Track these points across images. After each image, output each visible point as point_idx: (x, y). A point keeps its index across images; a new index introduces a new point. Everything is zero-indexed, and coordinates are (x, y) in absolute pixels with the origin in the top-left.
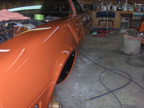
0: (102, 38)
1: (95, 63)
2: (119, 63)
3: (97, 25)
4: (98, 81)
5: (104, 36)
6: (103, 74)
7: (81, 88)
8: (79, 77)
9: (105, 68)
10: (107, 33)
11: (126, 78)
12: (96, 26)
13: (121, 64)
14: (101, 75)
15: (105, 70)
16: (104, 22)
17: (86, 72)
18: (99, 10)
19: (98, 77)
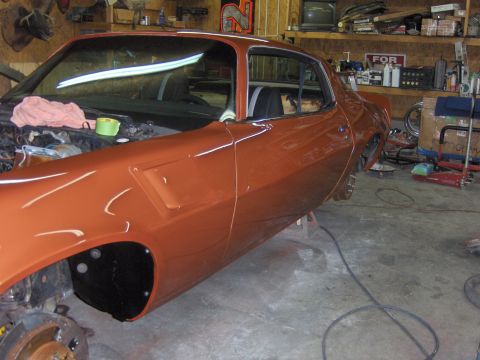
0: (444, 188)
1: (352, 275)
2: (437, 288)
3: (434, 140)
4: (319, 337)
5: (453, 183)
6: (353, 317)
7: (251, 347)
8: (269, 311)
9: (372, 299)
10: (464, 172)
11: (417, 349)
12: (430, 144)
13: (440, 295)
14: (343, 321)
15: (371, 303)
16: (462, 134)
17: (300, 301)
18: (453, 89)
19: (328, 324)
